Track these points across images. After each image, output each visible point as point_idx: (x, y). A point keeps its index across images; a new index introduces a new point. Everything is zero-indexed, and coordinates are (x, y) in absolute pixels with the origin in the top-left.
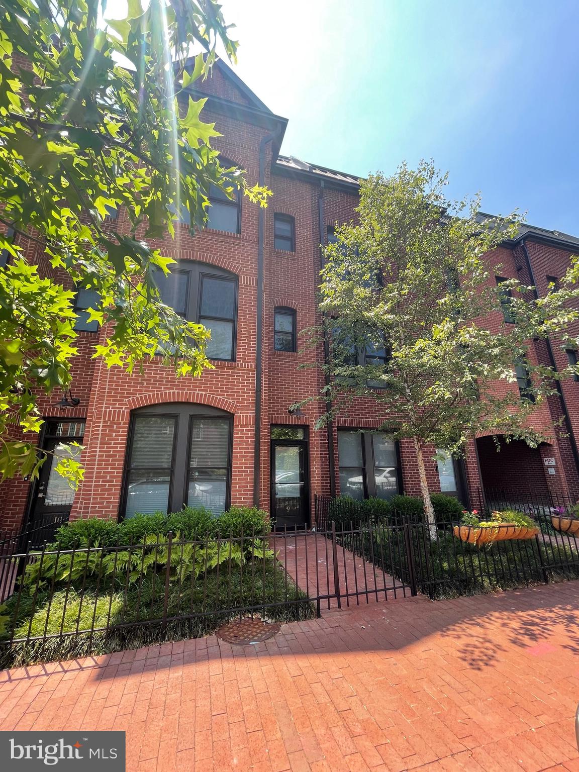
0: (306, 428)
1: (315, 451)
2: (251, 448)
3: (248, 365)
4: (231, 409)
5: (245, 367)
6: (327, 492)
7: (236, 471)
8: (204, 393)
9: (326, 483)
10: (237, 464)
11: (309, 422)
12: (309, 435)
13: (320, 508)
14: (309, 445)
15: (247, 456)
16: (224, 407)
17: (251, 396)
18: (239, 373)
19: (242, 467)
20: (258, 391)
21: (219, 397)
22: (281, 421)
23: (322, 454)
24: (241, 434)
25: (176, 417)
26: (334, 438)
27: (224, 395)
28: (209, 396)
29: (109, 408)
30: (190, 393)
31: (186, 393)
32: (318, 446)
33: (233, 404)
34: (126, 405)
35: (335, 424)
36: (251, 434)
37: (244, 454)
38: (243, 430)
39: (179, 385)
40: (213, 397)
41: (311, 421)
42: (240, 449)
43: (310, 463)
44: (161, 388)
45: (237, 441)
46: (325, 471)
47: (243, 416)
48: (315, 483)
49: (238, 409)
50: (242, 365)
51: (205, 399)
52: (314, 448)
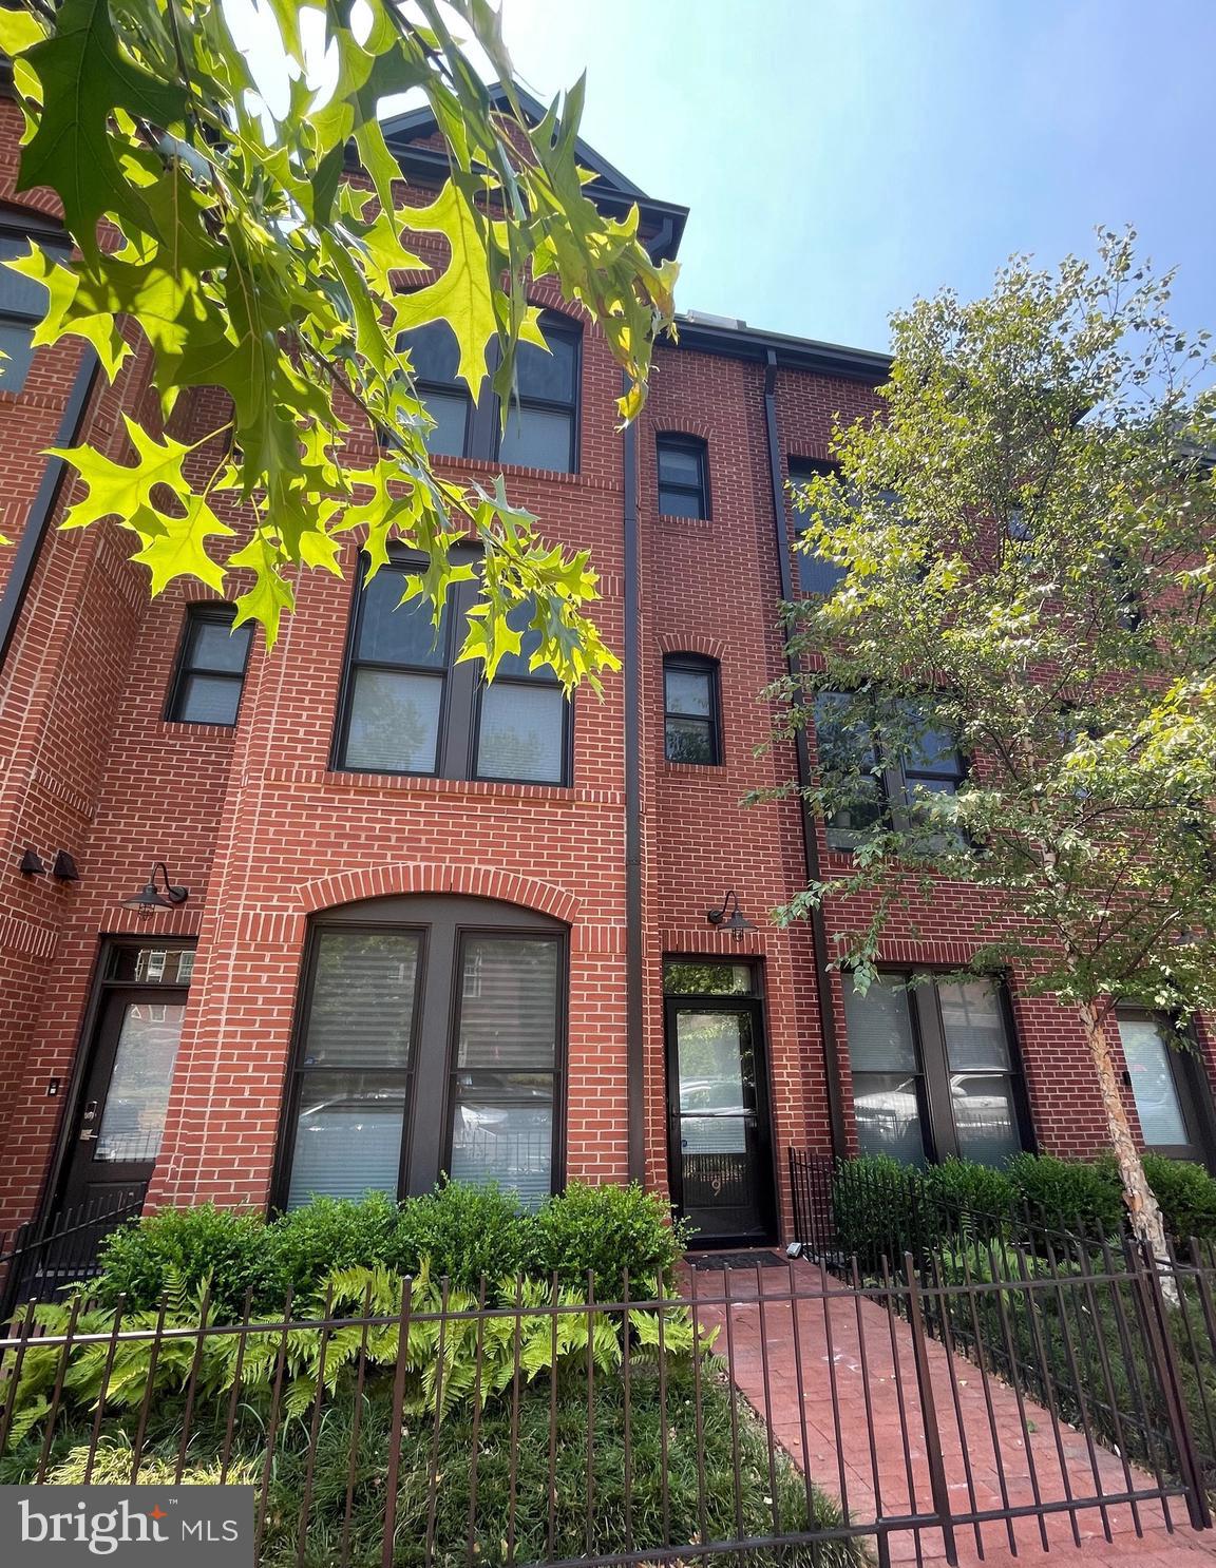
0: (755, 964)
1: (785, 1027)
2: (618, 1017)
3: (605, 795)
4: (563, 911)
5: (597, 800)
6: (822, 1142)
7: (580, 1081)
8: (492, 868)
9: (818, 1116)
10: (580, 1060)
11: (763, 949)
12: (765, 982)
13: (805, 1188)
14: (768, 1012)
15: (608, 1039)
16: (546, 904)
17: (613, 877)
19: (594, 1071)
20: (633, 863)
21: (531, 879)
22: (689, 946)
23: (803, 1035)
24: (590, 977)
25: (420, 931)
26: (835, 991)
27: (543, 874)
28: (506, 877)
29: (254, 908)
30: (458, 869)
31: (448, 869)
32: (790, 1012)
33: (568, 898)
34: (297, 899)
35: (835, 955)
36: (617, 978)
37: (599, 1033)
38: (594, 968)
39: (428, 850)
40: (516, 879)
41: (770, 945)
42: (589, 1018)
43: (771, 1059)
44: (384, 856)
45: (580, 997)
46: (815, 1083)
47: (595, 930)
49: (582, 912)
50: (588, 794)
51: (495, 885)
52: (781, 1020)
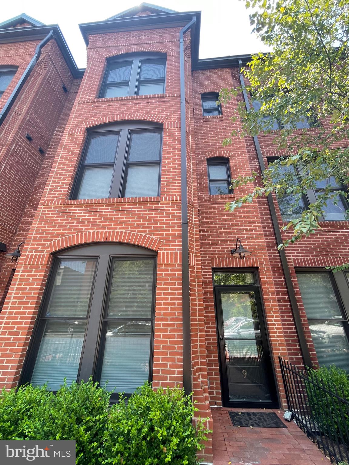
0: (254, 271)
1: (271, 298)
2: (178, 293)
3: (173, 198)
4: (153, 246)
5: (169, 200)
7: (159, 325)
8: (124, 231)
10: (160, 314)
11: (257, 264)
12: (260, 279)
14: (262, 292)
15: (174, 304)
16: (146, 244)
17: (176, 230)
18: (163, 207)
19: (167, 320)
21: (140, 234)
22: (223, 264)
23: (280, 302)
24: (165, 275)
25: (95, 258)
26: (293, 281)
27: (146, 231)
28: (130, 233)
29: (32, 252)
30: (110, 232)
31: (106, 232)
32: (273, 291)
33: (156, 240)
34: (48, 248)
35: (292, 265)
36: (178, 275)
37: (169, 301)
38: (168, 270)
39: (99, 225)
40: (134, 234)
41: (260, 262)
42: (165, 294)
43: (265, 313)
45: (161, 284)
46: (289, 325)
47: (168, 253)
48: (277, 341)
49: (162, 246)
50: (165, 198)
51: (125, 236)
52: (269, 295)
